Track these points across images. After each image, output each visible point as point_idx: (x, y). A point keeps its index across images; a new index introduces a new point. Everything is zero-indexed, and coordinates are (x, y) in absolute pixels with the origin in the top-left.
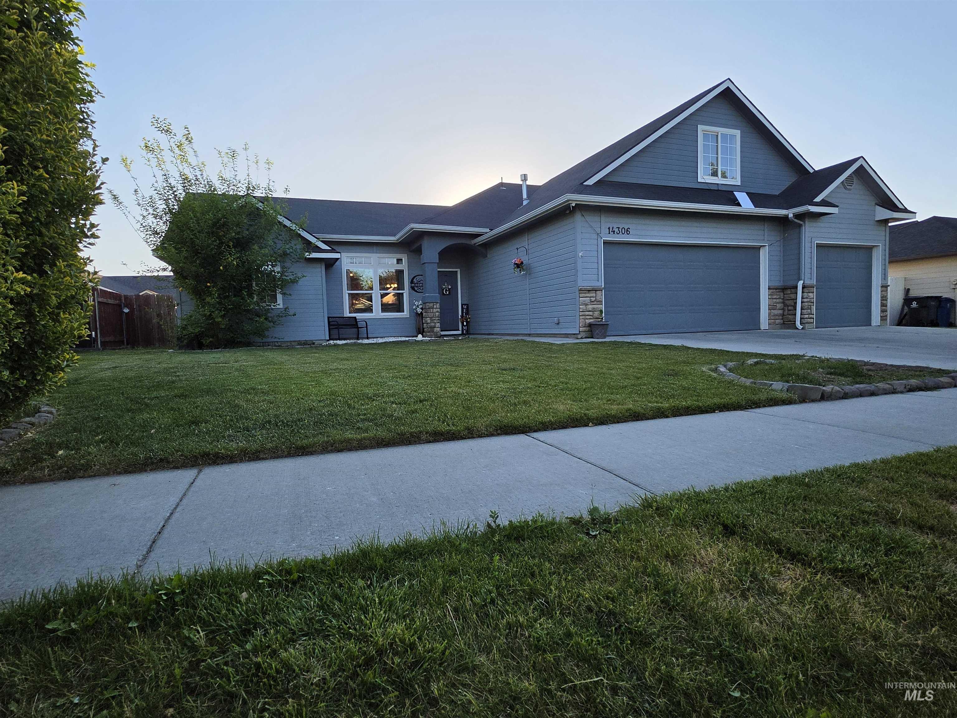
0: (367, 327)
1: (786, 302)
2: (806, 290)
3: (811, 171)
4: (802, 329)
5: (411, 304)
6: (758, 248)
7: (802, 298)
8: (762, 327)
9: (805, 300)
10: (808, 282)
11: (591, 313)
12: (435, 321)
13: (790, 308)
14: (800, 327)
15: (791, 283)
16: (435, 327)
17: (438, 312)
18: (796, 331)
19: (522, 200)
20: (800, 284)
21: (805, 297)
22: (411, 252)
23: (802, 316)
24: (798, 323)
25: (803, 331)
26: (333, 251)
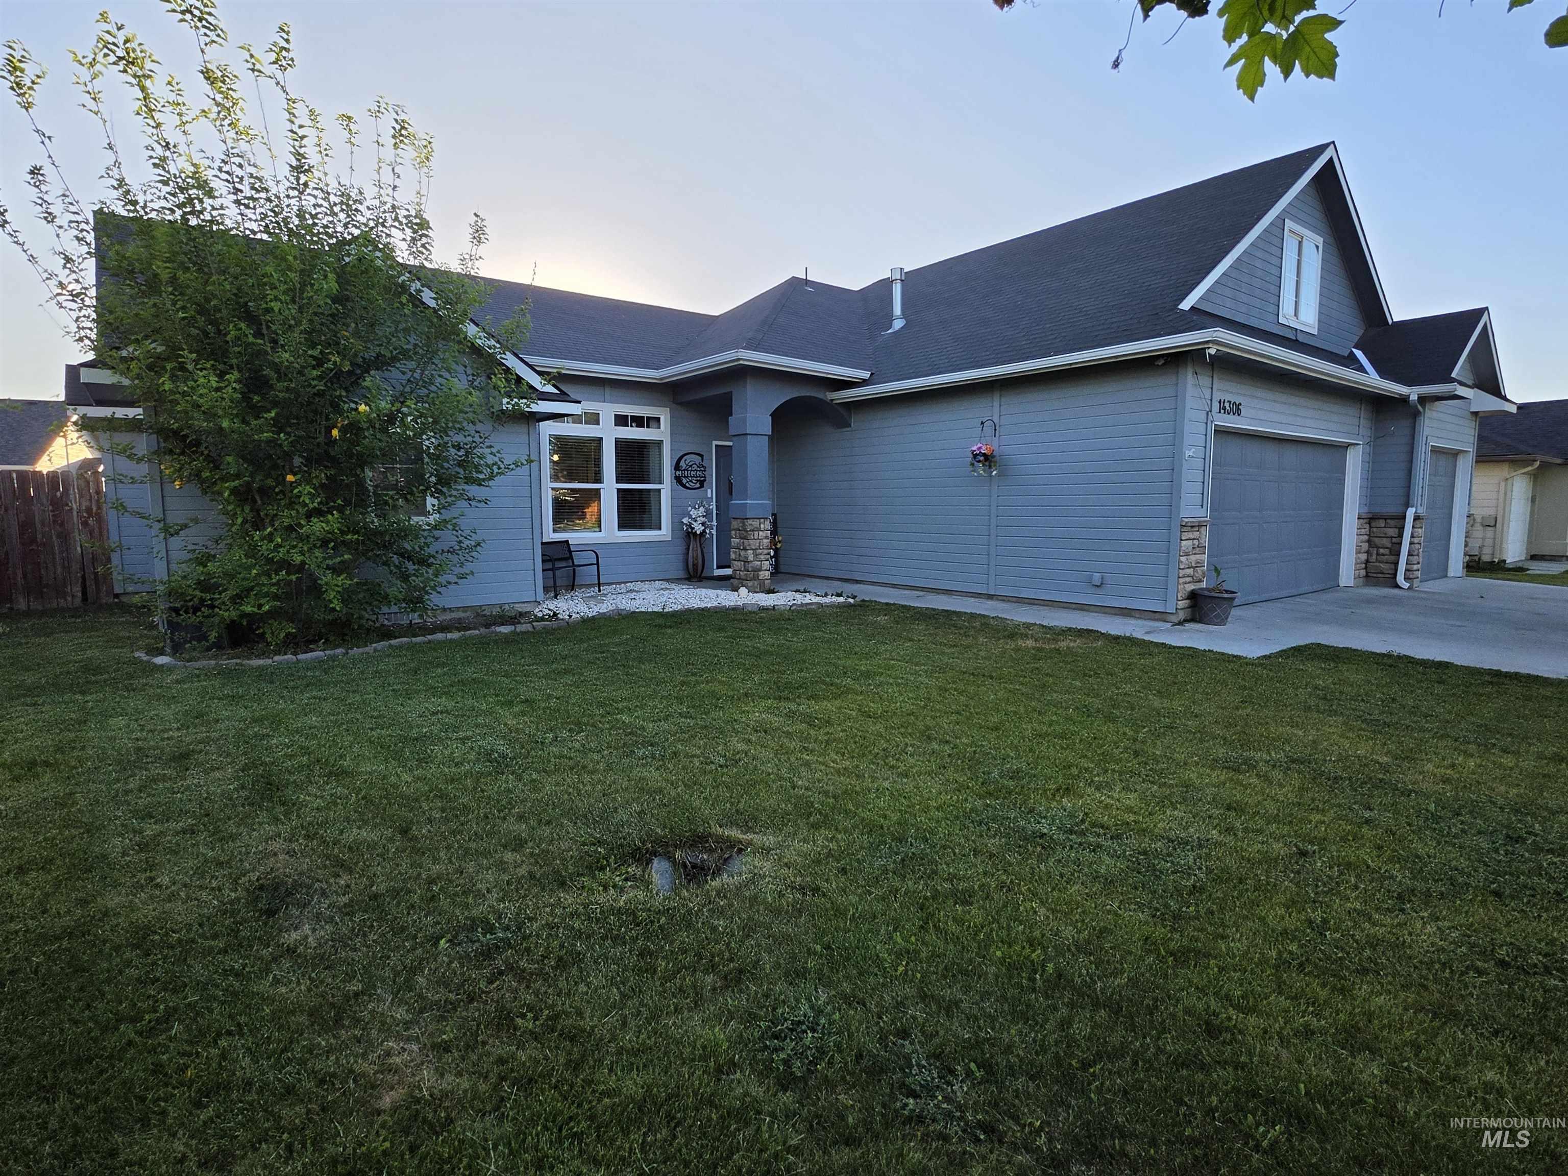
0: (598, 564)
1: (1376, 540)
2: (1418, 524)
3: (1390, 322)
4: (1409, 588)
5: (678, 512)
6: (1347, 446)
7: (1412, 537)
8: (1343, 582)
9: (1416, 540)
10: (1422, 511)
11: (1190, 571)
12: (762, 557)
13: (1382, 551)
14: (1406, 585)
15: (1392, 509)
16: (760, 570)
17: (766, 537)
18: (1396, 591)
19: (890, 319)
20: (1410, 513)
21: (1415, 534)
22: (681, 404)
23: (1409, 567)
24: (1400, 578)
25: (1411, 593)
26: (562, 397)
